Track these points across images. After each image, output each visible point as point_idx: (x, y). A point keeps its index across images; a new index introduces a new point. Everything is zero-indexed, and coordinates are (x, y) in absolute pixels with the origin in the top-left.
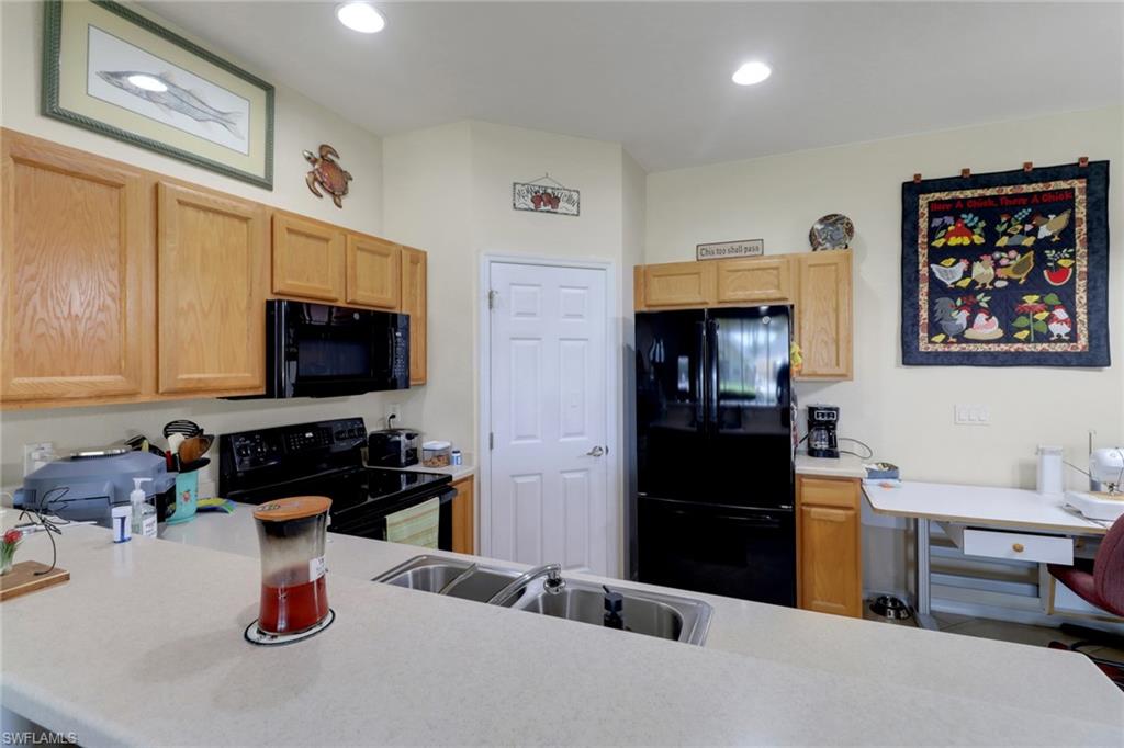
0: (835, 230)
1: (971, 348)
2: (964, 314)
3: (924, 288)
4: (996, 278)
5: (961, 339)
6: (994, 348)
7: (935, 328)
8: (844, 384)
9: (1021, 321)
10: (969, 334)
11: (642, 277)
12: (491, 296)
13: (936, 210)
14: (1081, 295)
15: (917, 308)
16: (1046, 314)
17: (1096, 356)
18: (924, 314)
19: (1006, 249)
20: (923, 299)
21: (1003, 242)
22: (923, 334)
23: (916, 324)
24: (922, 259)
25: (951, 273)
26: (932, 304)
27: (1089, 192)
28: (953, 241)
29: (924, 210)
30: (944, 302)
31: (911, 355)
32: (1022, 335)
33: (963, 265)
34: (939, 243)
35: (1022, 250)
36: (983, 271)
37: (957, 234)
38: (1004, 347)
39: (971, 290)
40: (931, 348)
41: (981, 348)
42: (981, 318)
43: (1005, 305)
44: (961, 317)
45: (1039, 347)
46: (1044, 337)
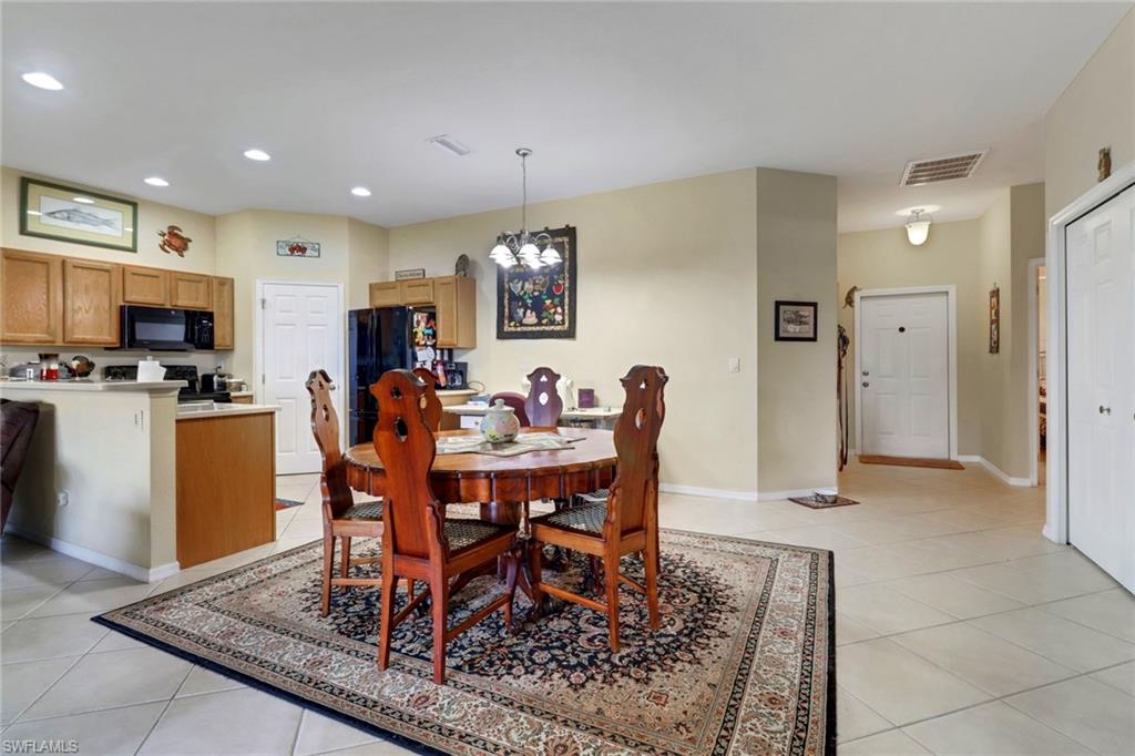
0: (465, 264)
1: (525, 329)
2: (522, 310)
3: (506, 296)
4: (534, 291)
5: (522, 325)
6: (534, 329)
7: (511, 318)
9: (544, 314)
12: (263, 302)
14: (567, 300)
15: (504, 307)
16: (553, 310)
17: (572, 332)
18: (506, 310)
20: (506, 302)
22: (506, 322)
23: (503, 316)
24: (507, 279)
25: (517, 287)
30: (514, 303)
31: (502, 334)
32: (545, 322)
33: (521, 283)
36: (529, 286)
38: (538, 328)
39: (525, 297)
40: (510, 329)
41: (530, 329)
42: (529, 311)
43: (538, 305)
44: (521, 313)
45: (552, 328)
46: (552, 322)
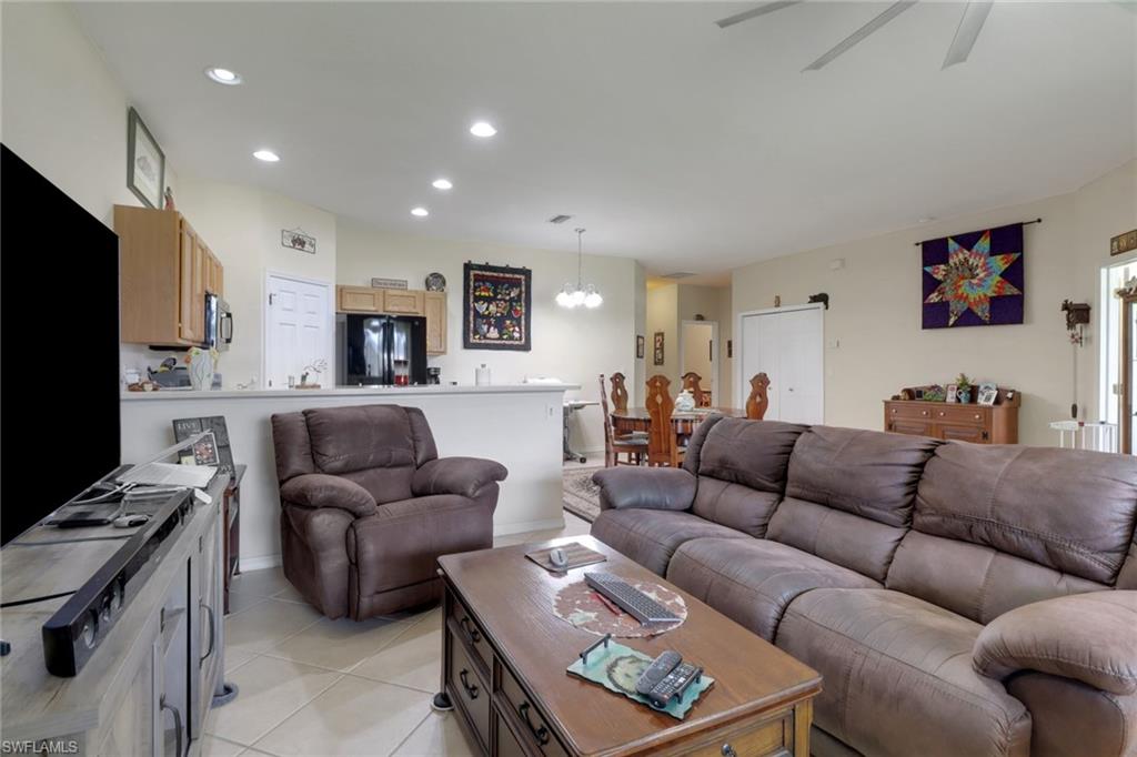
0: (436, 281)
1: (488, 341)
3: (472, 313)
4: (497, 312)
5: (485, 338)
6: (496, 342)
7: (476, 332)
8: (442, 357)
9: (505, 331)
10: (488, 335)
11: (341, 292)
12: (270, 297)
13: (477, 278)
14: (523, 322)
15: (469, 322)
16: (512, 329)
17: (526, 347)
18: (472, 325)
19: (500, 300)
20: (471, 319)
21: (499, 297)
22: (471, 335)
23: (469, 330)
24: (472, 300)
25: (482, 307)
26: (475, 320)
27: (526, 280)
28: (483, 294)
29: (472, 277)
30: (479, 321)
31: (467, 345)
32: (505, 337)
33: (486, 305)
34: (477, 294)
35: (505, 301)
36: (493, 308)
37: (484, 290)
38: (499, 342)
39: (488, 317)
40: (474, 341)
41: (492, 342)
42: (492, 329)
43: (500, 324)
44: (485, 328)
45: (511, 342)
46: (512, 338)
